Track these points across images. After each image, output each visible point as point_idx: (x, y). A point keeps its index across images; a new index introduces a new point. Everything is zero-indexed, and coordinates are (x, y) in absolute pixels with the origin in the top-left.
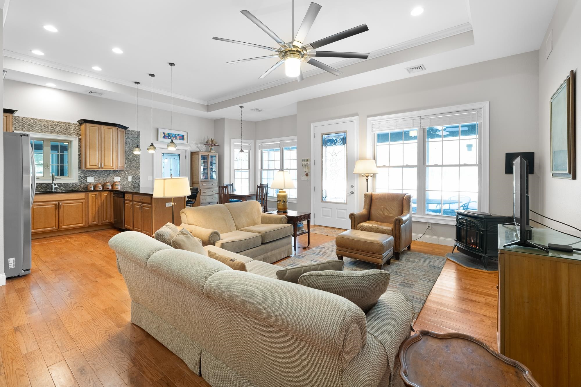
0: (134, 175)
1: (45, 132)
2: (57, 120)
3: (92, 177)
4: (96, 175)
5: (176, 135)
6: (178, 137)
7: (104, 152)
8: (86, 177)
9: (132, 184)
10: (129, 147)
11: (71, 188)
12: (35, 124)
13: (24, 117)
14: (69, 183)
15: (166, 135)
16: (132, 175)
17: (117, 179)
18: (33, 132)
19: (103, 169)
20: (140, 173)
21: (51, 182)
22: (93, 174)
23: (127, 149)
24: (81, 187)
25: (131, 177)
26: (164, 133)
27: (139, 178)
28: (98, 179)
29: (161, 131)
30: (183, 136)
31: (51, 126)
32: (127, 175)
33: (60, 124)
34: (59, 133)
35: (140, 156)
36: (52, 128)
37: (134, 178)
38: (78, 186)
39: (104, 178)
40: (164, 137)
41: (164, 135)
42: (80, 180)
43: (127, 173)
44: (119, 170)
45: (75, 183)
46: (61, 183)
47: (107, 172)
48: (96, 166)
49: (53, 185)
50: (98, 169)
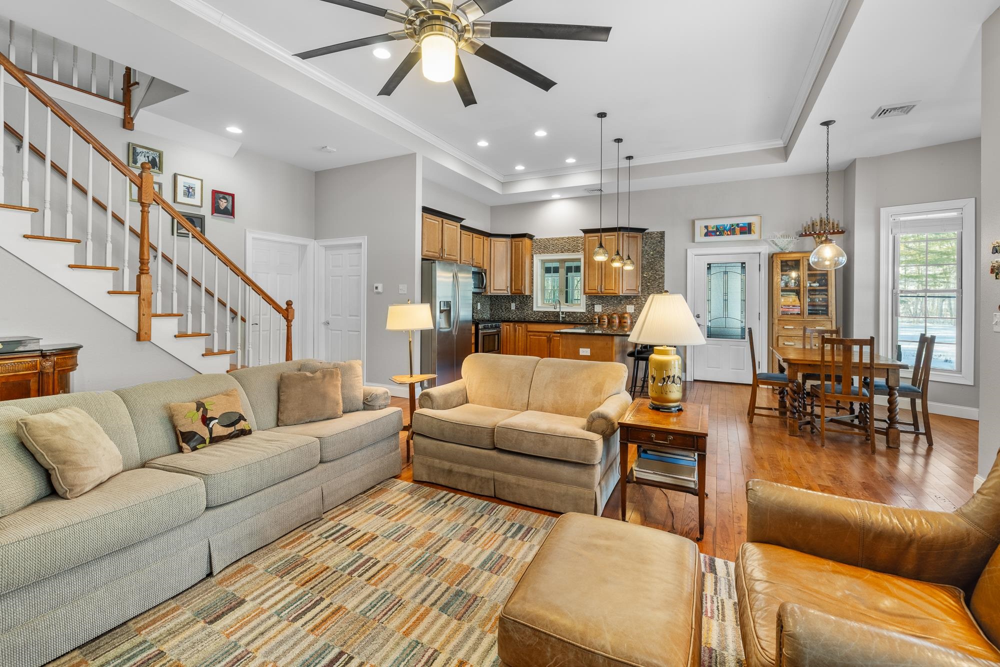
3: (600, 304)
4: (605, 302)
5: (732, 225)
8: (594, 305)
10: (648, 258)
11: (579, 319)
14: (576, 312)
15: (710, 229)
17: (630, 308)
19: (603, 293)
21: (559, 310)
22: (601, 302)
23: (645, 262)
24: (588, 317)
26: (706, 227)
28: (606, 308)
29: (700, 225)
30: (750, 225)
35: (664, 272)
38: (586, 316)
39: (614, 306)
40: (706, 235)
41: (706, 231)
42: (588, 309)
43: (643, 299)
44: (634, 296)
45: (582, 313)
46: (569, 312)
47: (617, 298)
48: (596, 290)
49: (561, 313)
50: (598, 294)
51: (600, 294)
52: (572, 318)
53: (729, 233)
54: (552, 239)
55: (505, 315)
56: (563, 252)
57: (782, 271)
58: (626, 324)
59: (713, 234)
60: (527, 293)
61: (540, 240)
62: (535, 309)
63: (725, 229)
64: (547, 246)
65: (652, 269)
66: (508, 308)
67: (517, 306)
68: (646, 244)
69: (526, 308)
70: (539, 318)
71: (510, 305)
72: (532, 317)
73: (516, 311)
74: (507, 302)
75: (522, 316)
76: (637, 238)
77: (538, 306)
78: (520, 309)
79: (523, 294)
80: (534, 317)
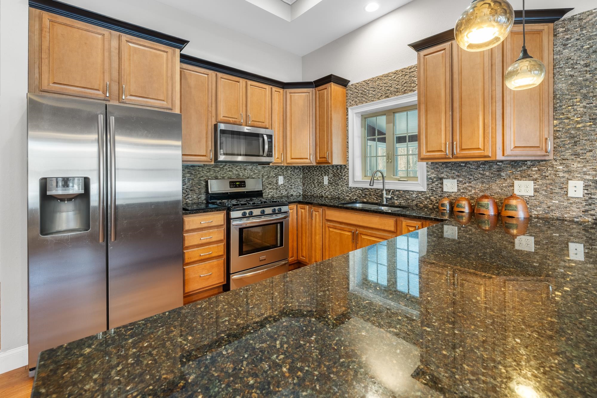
1: (379, 99)
2: (393, 70)
3: (455, 179)
4: (464, 174)
7: (461, 111)
8: (441, 179)
9: (587, 208)
11: (415, 202)
12: (368, 89)
13: (357, 83)
14: (411, 191)
16: (588, 177)
17: (523, 188)
18: (366, 102)
19: (457, 158)
21: (381, 187)
22: (457, 173)
23: (562, 86)
24: (431, 201)
25: (580, 184)
28: (467, 184)
31: (385, 85)
32: (561, 174)
33: (398, 76)
34: (397, 94)
36: (387, 88)
38: (426, 198)
39: (483, 183)
42: (431, 186)
43: (561, 167)
44: (532, 161)
45: (421, 192)
46: (399, 191)
47: (490, 167)
48: (441, 151)
49: (384, 192)
50: (446, 158)
51: (450, 158)
52: (404, 200)
55: (317, 191)
56: (388, 97)
58: (514, 222)
60: (336, 161)
62: (351, 185)
64: (365, 92)
66: (320, 183)
67: (330, 181)
68: (565, 45)
69: (341, 183)
70: (356, 197)
71: (323, 178)
72: (348, 196)
73: (330, 187)
74: (319, 175)
75: (336, 194)
76: (539, 34)
77: (355, 180)
78: (333, 184)
79: (330, 163)
80: (350, 195)
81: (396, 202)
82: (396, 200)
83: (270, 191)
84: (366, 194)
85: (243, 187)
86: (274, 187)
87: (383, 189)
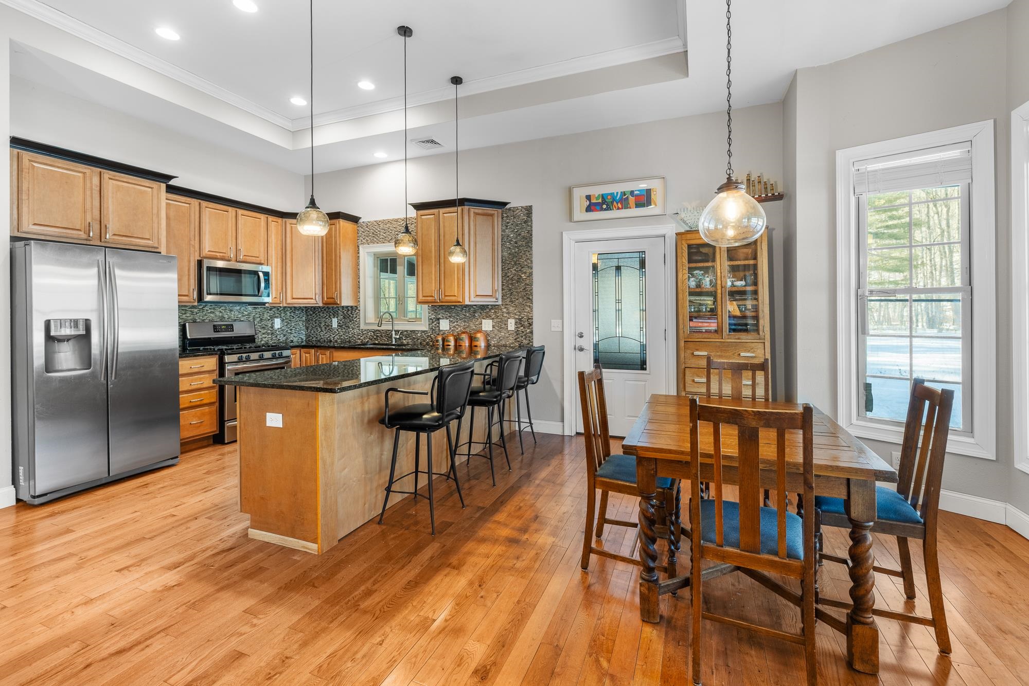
0: (519, 316)
3: (447, 319)
4: (454, 315)
5: (624, 193)
6: (632, 200)
7: (444, 265)
8: (439, 319)
9: (517, 337)
10: (509, 248)
11: (419, 342)
12: (379, 230)
13: (368, 222)
14: (416, 331)
15: (594, 201)
16: (517, 317)
17: (487, 325)
18: (378, 243)
19: (442, 302)
20: (532, 311)
21: (390, 328)
22: (449, 315)
23: (506, 254)
24: (432, 338)
25: (513, 321)
26: (588, 197)
27: (531, 324)
28: (456, 323)
29: (579, 194)
30: (649, 191)
35: (532, 268)
37: (519, 322)
38: (428, 336)
39: (465, 322)
40: (589, 209)
41: (588, 203)
42: (431, 326)
43: (505, 310)
44: (491, 305)
45: (424, 331)
46: (406, 331)
47: (469, 309)
48: (432, 296)
49: (393, 333)
50: (435, 302)
51: (438, 302)
52: (411, 339)
53: (620, 206)
54: (383, 222)
55: (324, 335)
57: (690, 261)
58: (479, 349)
59: (598, 208)
60: (346, 301)
61: (367, 225)
62: (362, 327)
63: (614, 200)
64: (376, 232)
65: (515, 264)
66: (328, 326)
67: (340, 323)
68: (507, 226)
69: (352, 325)
70: (368, 339)
71: (332, 321)
72: (359, 339)
73: (339, 330)
74: (327, 317)
75: (346, 337)
76: (492, 216)
77: (367, 322)
78: (344, 326)
79: (339, 304)
80: (362, 338)
81: (404, 341)
82: (405, 340)
83: (264, 336)
84: (377, 336)
85: (231, 331)
86: (269, 331)
87: (392, 330)
